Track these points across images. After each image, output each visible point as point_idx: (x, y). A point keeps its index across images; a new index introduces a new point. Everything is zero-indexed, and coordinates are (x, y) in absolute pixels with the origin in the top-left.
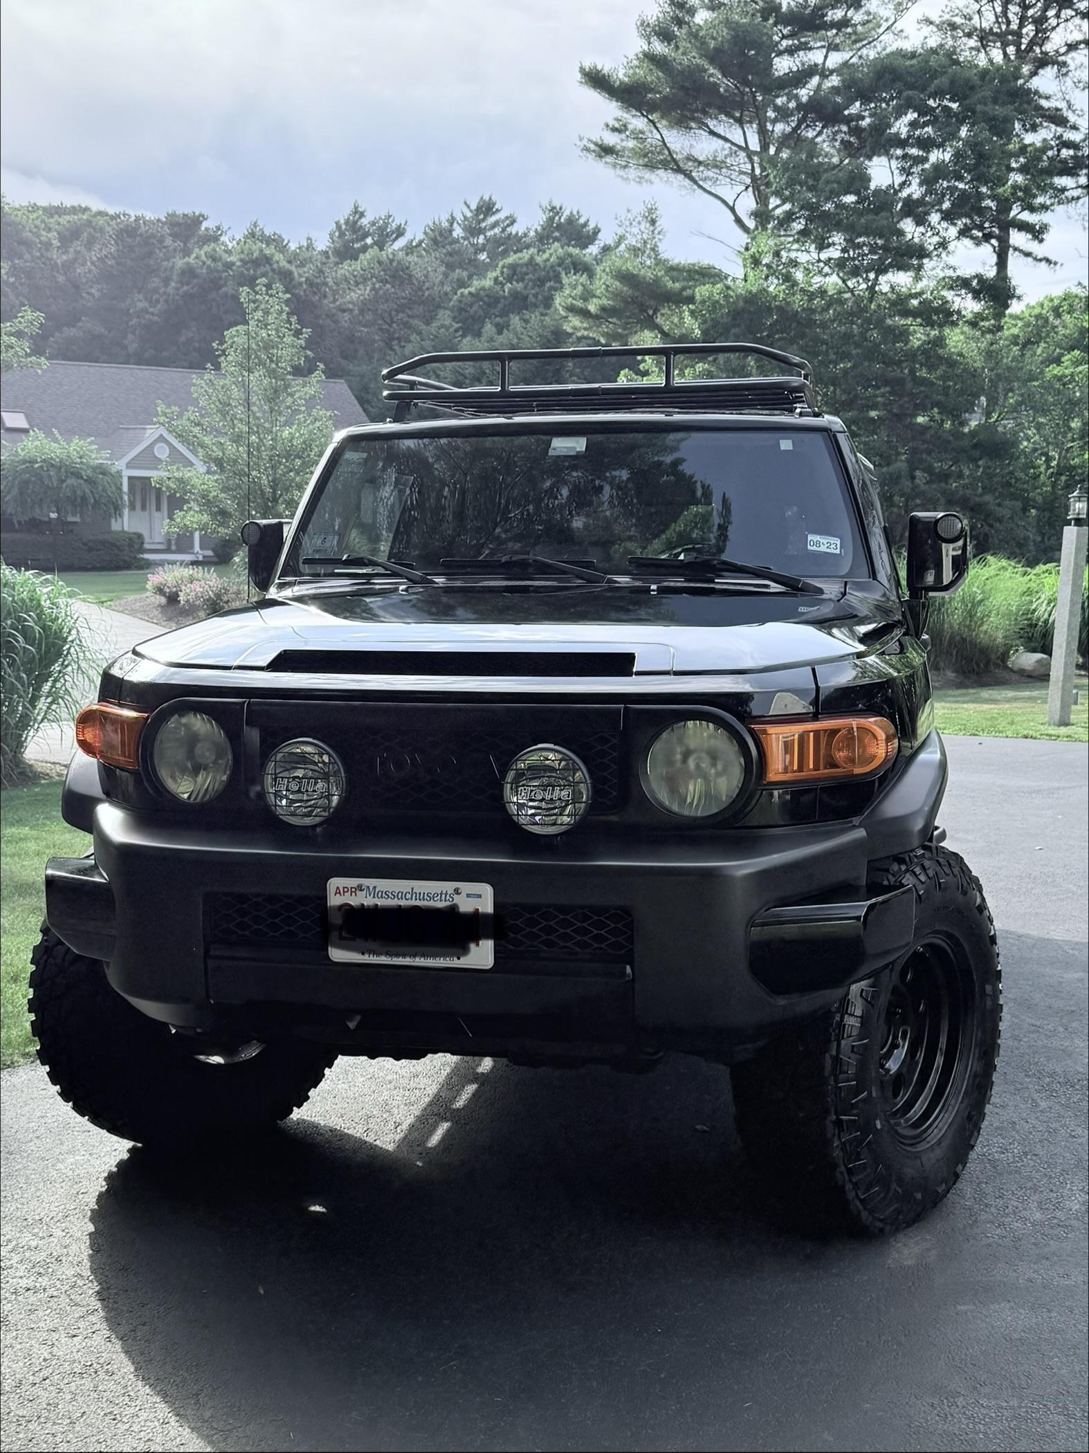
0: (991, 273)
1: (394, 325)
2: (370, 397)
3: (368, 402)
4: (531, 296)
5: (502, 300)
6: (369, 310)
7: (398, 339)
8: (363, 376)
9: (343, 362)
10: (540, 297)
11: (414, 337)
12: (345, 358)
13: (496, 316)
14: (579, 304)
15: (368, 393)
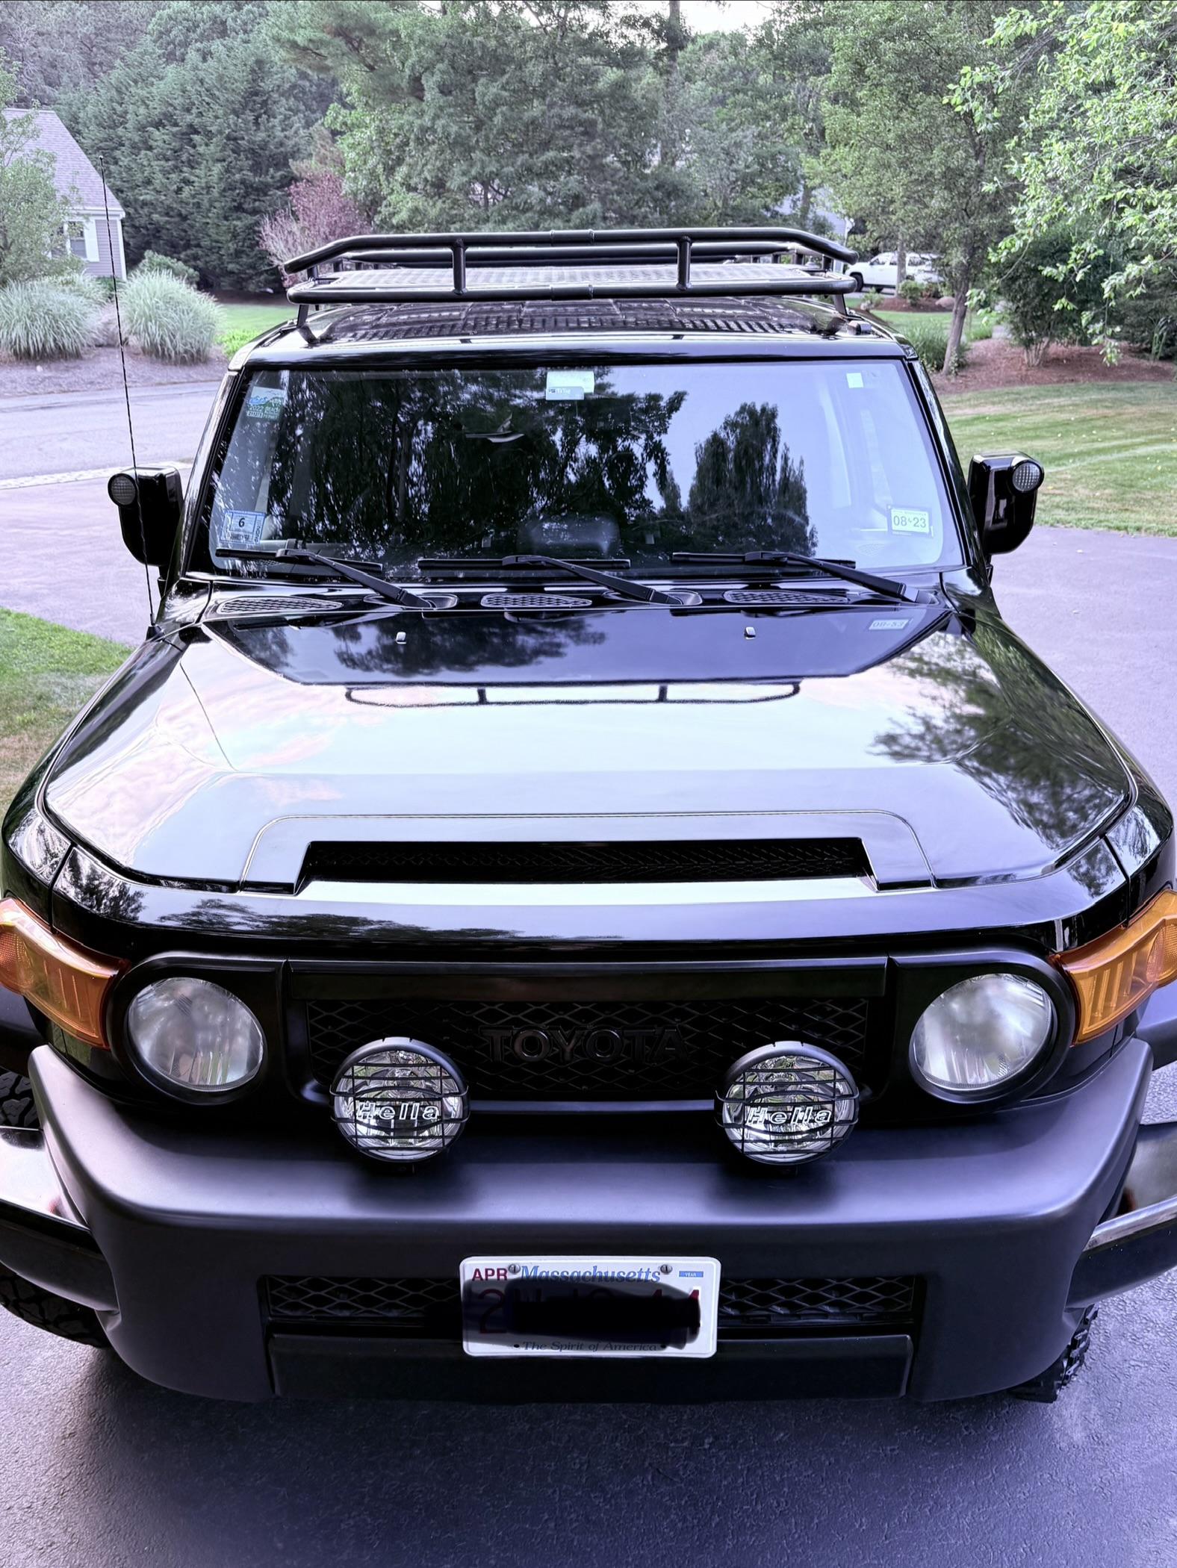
0: (666, 14)
1: (94, 49)
2: (80, 127)
3: (79, 132)
4: (230, 19)
5: (201, 24)
6: (68, 33)
7: (101, 64)
8: (70, 105)
9: (48, 89)
10: (239, 21)
11: (118, 62)
12: (50, 85)
13: (196, 41)
14: (285, 34)
15: (78, 123)
